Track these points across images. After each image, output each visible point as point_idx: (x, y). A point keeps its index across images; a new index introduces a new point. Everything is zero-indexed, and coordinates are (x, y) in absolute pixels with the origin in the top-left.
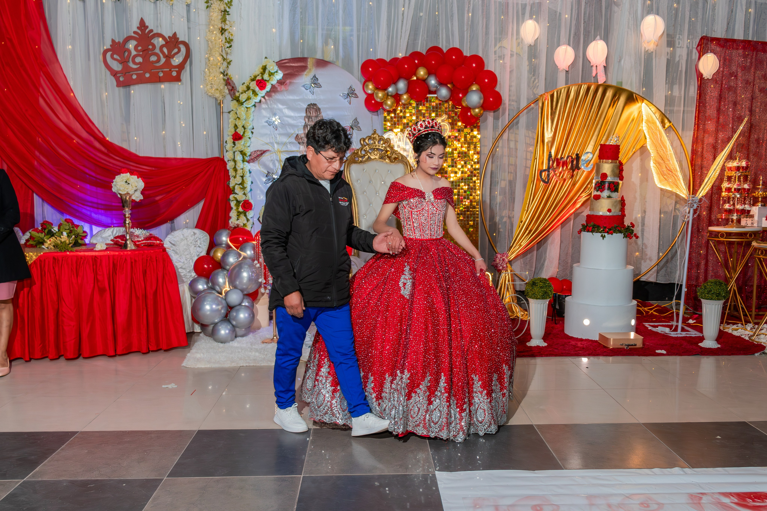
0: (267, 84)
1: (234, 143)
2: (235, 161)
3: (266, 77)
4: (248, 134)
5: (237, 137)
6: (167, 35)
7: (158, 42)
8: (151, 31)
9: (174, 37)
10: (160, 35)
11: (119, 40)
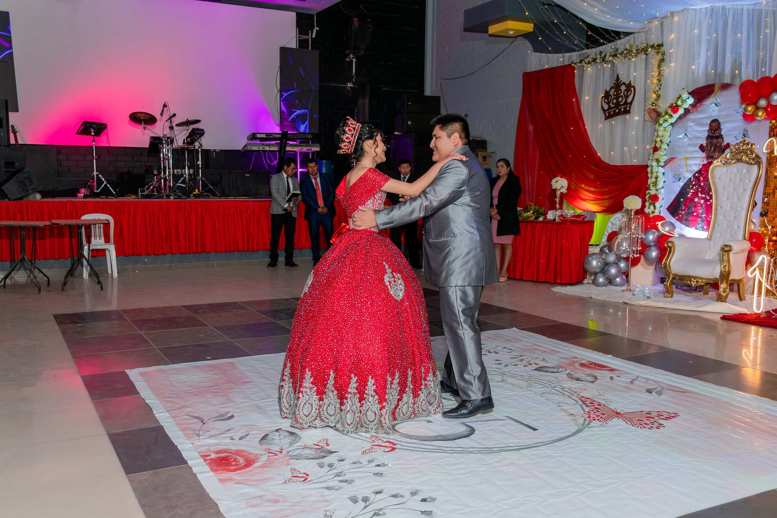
0: (680, 108)
1: (653, 153)
2: (652, 166)
3: (679, 103)
4: (664, 146)
5: (656, 149)
6: (627, 83)
7: (623, 88)
8: (621, 81)
9: (630, 84)
10: (624, 84)
11: (608, 89)
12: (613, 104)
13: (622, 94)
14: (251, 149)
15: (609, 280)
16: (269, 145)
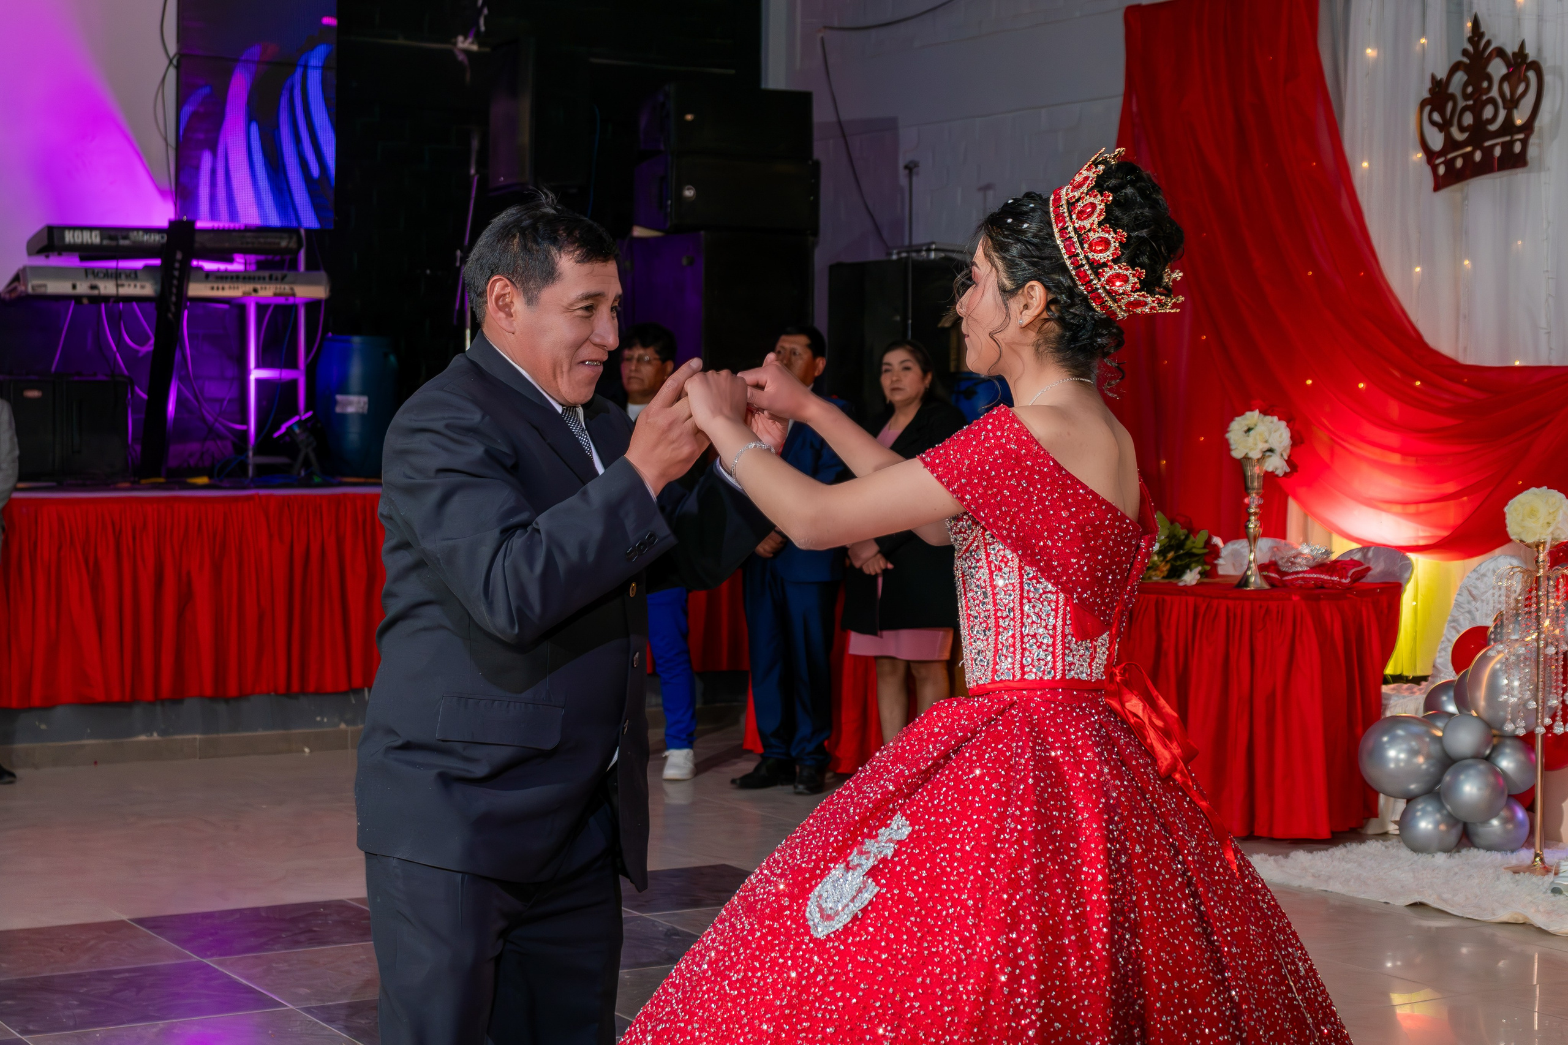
6: (1511, 49)
7: (1497, 69)
8: (1489, 43)
9: (1521, 54)
10: (1500, 52)
11: (1441, 75)
12: (1462, 129)
13: (1494, 93)
14: (41, 291)
15: (1460, 827)
16: (116, 275)
